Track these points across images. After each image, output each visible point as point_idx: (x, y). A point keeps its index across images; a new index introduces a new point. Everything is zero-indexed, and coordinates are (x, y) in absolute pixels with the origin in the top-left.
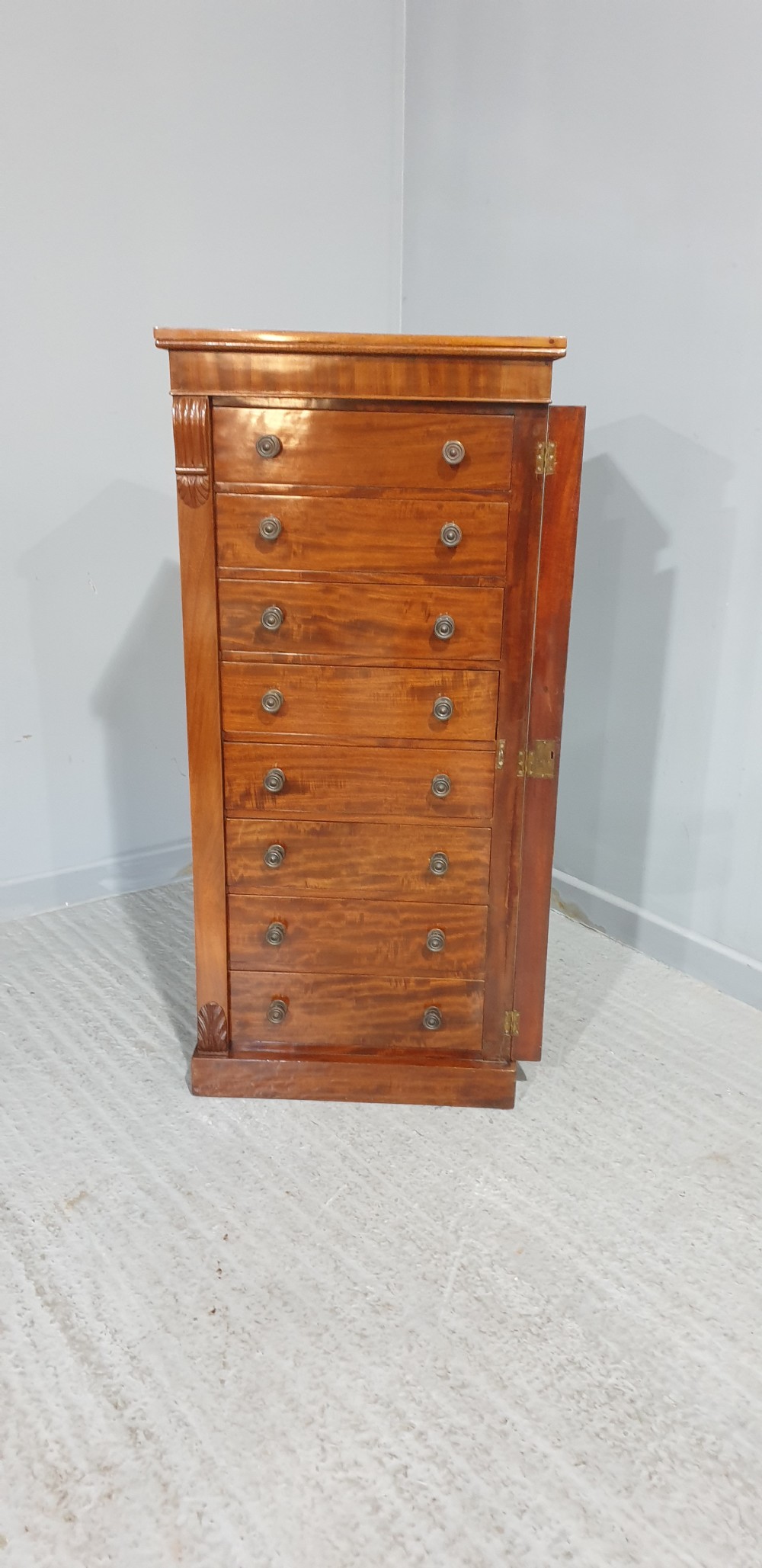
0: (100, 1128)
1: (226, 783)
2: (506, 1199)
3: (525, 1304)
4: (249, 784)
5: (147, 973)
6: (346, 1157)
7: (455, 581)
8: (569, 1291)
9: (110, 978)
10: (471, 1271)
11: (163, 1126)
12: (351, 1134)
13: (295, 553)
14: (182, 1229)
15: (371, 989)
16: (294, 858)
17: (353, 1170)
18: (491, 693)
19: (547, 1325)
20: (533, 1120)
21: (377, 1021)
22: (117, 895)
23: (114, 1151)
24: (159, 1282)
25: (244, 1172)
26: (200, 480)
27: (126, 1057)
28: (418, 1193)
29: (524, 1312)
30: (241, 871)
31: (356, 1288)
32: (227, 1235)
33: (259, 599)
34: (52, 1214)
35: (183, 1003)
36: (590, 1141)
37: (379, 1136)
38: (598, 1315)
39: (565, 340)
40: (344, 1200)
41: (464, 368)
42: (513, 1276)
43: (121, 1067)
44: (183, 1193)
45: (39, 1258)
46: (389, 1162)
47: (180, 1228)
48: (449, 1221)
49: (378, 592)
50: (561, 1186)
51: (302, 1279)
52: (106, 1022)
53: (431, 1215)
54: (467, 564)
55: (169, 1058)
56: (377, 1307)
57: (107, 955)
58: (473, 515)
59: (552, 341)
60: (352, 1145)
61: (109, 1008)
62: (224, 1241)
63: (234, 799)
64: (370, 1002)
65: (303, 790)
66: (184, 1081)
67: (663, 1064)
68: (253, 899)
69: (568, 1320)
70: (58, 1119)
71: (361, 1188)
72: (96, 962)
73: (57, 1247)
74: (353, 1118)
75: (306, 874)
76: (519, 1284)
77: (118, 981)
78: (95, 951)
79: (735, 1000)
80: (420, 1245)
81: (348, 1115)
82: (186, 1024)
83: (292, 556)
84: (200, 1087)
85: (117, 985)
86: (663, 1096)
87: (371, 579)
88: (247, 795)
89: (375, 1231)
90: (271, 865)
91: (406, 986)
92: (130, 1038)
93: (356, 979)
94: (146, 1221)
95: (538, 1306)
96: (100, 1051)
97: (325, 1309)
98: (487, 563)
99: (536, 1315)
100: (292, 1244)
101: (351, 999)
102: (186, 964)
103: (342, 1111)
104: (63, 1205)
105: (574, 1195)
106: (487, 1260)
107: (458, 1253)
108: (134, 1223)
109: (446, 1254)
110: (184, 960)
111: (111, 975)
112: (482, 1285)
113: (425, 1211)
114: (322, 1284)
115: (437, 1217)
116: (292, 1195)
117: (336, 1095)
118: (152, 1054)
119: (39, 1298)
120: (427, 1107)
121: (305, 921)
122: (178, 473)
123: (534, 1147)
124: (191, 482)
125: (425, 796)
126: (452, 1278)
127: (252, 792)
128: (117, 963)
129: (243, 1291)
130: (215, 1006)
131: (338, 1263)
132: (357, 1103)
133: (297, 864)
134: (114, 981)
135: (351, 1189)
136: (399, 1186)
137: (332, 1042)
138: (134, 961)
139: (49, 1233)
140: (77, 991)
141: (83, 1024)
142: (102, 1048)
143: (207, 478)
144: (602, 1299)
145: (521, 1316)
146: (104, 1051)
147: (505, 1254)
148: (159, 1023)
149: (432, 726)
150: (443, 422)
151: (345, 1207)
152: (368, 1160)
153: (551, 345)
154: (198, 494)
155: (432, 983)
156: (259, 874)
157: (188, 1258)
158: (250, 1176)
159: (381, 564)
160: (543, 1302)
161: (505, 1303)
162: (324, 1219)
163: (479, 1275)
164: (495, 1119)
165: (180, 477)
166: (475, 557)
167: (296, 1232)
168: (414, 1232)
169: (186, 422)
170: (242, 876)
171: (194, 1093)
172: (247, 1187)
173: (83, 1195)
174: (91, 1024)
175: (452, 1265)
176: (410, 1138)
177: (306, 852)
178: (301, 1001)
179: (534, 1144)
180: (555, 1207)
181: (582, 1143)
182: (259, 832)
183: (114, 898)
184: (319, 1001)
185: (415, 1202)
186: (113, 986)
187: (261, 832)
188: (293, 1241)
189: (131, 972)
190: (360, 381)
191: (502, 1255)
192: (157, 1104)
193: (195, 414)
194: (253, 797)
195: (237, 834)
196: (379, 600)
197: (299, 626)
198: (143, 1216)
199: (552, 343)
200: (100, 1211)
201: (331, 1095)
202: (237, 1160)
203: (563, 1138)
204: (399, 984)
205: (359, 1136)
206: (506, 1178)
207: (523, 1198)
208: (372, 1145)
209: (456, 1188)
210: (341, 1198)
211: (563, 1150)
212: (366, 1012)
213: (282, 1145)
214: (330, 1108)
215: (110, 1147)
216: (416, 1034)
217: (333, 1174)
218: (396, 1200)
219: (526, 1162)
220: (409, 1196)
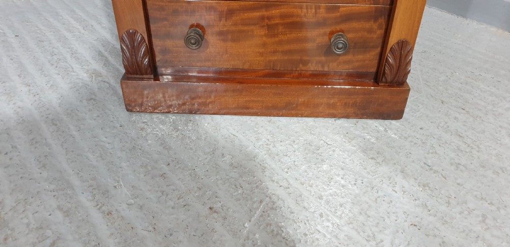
2: (429, 211)
11: (97, 139)
15: (283, 16)
20: (421, 129)
21: (286, 47)
23: (44, 166)
25: (168, 186)
27: (77, 81)
28: (341, 205)
36: (477, 147)
37: (292, 146)
40: (269, 216)
44: (103, 212)
46: (306, 171)
50: (475, 193)
52: (68, 56)
53: (362, 233)
57: (80, 13)
60: (270, 156)
61: (72, 46)
64: (281, 29)
72: (71, 17)
74: (267, 130)
77: (84, 29)
78: (72, 11)
81: (262, 127)
85: (83, 31)
91: (316, 13)
92: (84, 67)
96: (56, 76)
101: (263, 27)
111: (80, 25)
113: (353, 228)
115: (369, 236)
116: (215, 212)
117: (252, 111)
118: (99, 79)
120: (327, 119)
123: (432, 153)
130: (135, 33)
132: (269, 117)
134: (81, 28)
136: (320, 198)
137: (246, 67)
140: (51, 35)
141: (48, 57)
142: (59, 74)
151: (271, 225)
152: (286, 170)
155: (341, 9)
158: (174, 190)
162: (250, 242)
164: (389, 128)
171: (128, 111)
172: (171, 203)
174: (55, 58)
176: (319, 147)
178: (216, 29)
179: (431, 151)
180: (481, 219)
181: (472, 148)
184: (233, 28)
186: (80, 32)
189: (94, 23)
192: (95, 120)
200: (4, 240)
201: (246, 111)
202: (162, 173)
203: (453, 144)
204: (309, 10)
205: (274, 146)
206: (419, 186)
207: (443, 208)
208: (286, 156)
209: (376, 199)
210: (265, 213)
211: (458, 155)
212: (277, 39)
213: (206, 156)
214: (246, 121)
215: (40, 162)
216: (323, 58)
217: (255, 185)
218: (321, 215)
219: (431, 169)
220: (333, 210)
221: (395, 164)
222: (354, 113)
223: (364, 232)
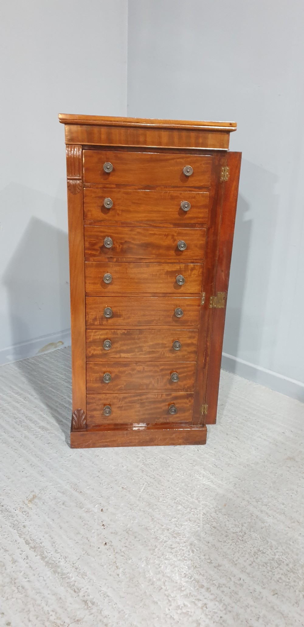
0: (34, 466)
1: (87, 314)
2: (214, 483)
3: (233, 527)
4: (97, 314)
5: (36, 396)
6: (143, 471)
7: (186, 225)
8: (249, 520)
9: (21, 399)
10: (209, 515)
11: (61, 463)
12: (143, 460)
13: (118, 214)
14: (82, 508)
15: (147, 399)
16: (116, 345)
17: (148, 476)
18: (200, 273)
19: (245, 535)
20: (215, 449)
21: (150, 412)
22: (13, 362)
23: (43, 476)
24: (79, 533)
25: (102, 480)
26: (78, 182)
27: (37, 433)
28: (177, 483)
29: (234, 531)
30: (92, 352)
31: (163, 527)
32: (102, 509)
33: (102, 234)
34: (23, 506)
35: (56, 408)
36: (240, 456)
37: (155, 460)
38: (264, 529)
39: (236, 124)
41: (193, 134)
42: (225, 516)
43: (36, 438)
44: (78, 492)
45: (23, 527)
46: (162, 471)
47: (81, 508)
48: (193, 495)
49: (153, 231)
51: (139, 526)
52: (24, 419)
54: (191, 218)
55: (56, 433)
56: (174, 535)
57: (16, 388)
58: (194, 198)
59: (231, 124)
60: (144, 465)
61: (24, 412)
62: (102, 512)
63: (90, 321)
64: (146, 404)
65: (119, 316)
66: (65, 442)
67: (258, 422)
68: (97, 364)
69: (252, 533)
70: (14, 463)
71: (153, 483)
72: (12, 392)
73: (29, 521)
74: (142, 453)
75: (120, 352)
76: (229, 519)
77: (24, 400)
78: (11, 387)
79: (278, 393)
80: (184, 506)
81: (139, 452)
82: (60, 417)
83: (117, 215)
84: (74, 445)
85: (25, 402)
86: (262, 434)
87: (151, 225)
88: (95, 319)
89: (164, 501)
90: (107, 349)
91: (161, 397)
92: (37, 425)
93: (140, 395)
94: (66, 506)
95: (240, 528)
96: (25, 432)
97: (153, 538)
98: (200, 218)
99: (240, 532)
100: (131, 510)
101: (139, 403)
102: (52, 391)
103: (136, 450)
104: (27, 502)
105: (240, 479)
106: (213, 510)
107: (201, 508)
108: (60, 507)
109: (196, 509)
110: (51, 389)
111: (21, 398)
112: (214, 521)
113: (182, 491)
114: (149, 527)
115: (188, 493)
116: (125, 489)
117: (133, 444)
118: (48, 431)
119: (27, 545)
120: (171, 446)
121: (120, 372)
122: (68, 179)
123: (218, 460)
124: (74, 182)
125: (171, 317)
126: (201, 519)
127: (98, 318)
128: (22, 392)
129: (116, 533)
130: (81, 410)
131: (153, 517)
132: (142, 447)
133: (117, 347)
134: (23, 400)
135: (149, 484)
136: (168, 481)
138: (29, 390)
139: (24, 516)
140: (8, 405)
141: (14, 420)
143: (81, 181)
144: (264, 523)
145: (233, 533)
146: (26, 431)
147: (220, 507)
148: (47, 418)
149: (175, 287)
150: (183, 158)
151: (149, 492)
152: (153, 471)
153: (230, 126)
154: (77, 188)
155: (172, 395)
156: (101, 352)
157: (88, 521)
158: (105, 482)
159: (155, 218)
160: (240, 526)
161: (226, 528)
162: (141, 498)
163: (212, 517)
164: (200, 449)
165: (68, 181)
166: (195, 216)
167: (131, 505)
168: (180, 501)
169: (72, 157)
170: (93, 354)
171: (71, 448)
172: (105, 487)
173: (35, 497)
174: (18, 420)
175: (200, 513)
176: (167, 460)
177: (120, 342)
178: (118, 406)
179: (218, 459)
180: (234, 485)
181: (237, 457)
182: (100, 335)
183: (13, 363)
184: (125, 405)
185: (177, 488)
187: (101, 335)
188: (131, 509)
189: (29, 396)
190: (149, 139)
191: (218, 508)
192: (56, 453)
193: (77, 153)
194: (98, 320)
195: (91, 336)
196: (154, 234)
197: (119, 246)
198: (63, 504)
199: (231, 125)
200: (44, 503)
201: (130, 444)
202: (97, 475)
203: (228, 455)
204: (159, 396)
205: (146, 461)
206: (211, 474)
207: (220, 482)
208: (152, 465)
209: (192, 480)
210: (146, 488)
211: (230, 460)
212: (145, 408)
213: (115, 467)
214: (131, 450)
215: (41, 474)
216: (166, 416)
217: (140, 478)
218: (169, 488)
219: (217, 467)
220: (174, 485)
221: (201, 465)
222: (183, 442)
223: (186, 492)
